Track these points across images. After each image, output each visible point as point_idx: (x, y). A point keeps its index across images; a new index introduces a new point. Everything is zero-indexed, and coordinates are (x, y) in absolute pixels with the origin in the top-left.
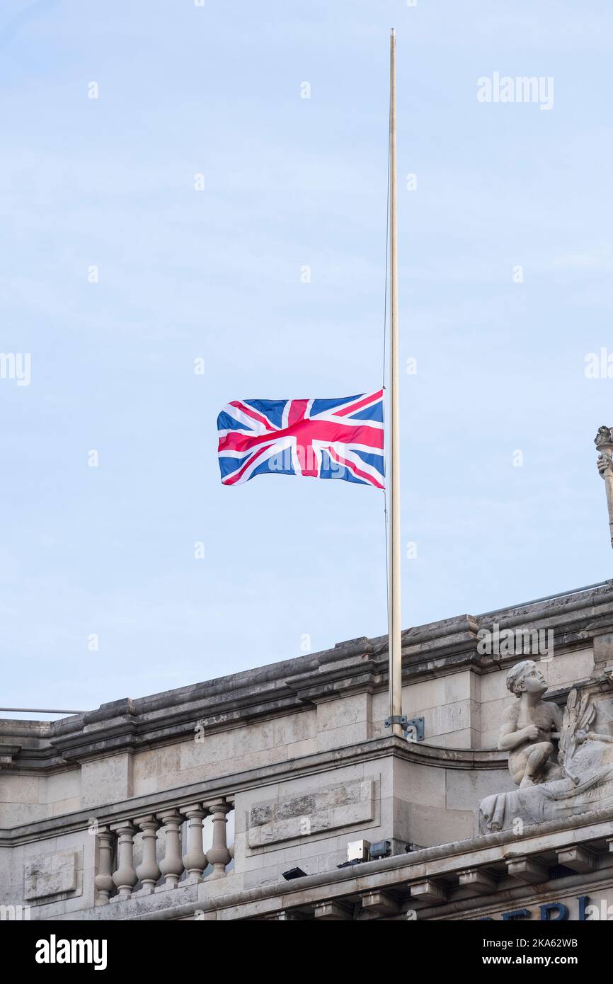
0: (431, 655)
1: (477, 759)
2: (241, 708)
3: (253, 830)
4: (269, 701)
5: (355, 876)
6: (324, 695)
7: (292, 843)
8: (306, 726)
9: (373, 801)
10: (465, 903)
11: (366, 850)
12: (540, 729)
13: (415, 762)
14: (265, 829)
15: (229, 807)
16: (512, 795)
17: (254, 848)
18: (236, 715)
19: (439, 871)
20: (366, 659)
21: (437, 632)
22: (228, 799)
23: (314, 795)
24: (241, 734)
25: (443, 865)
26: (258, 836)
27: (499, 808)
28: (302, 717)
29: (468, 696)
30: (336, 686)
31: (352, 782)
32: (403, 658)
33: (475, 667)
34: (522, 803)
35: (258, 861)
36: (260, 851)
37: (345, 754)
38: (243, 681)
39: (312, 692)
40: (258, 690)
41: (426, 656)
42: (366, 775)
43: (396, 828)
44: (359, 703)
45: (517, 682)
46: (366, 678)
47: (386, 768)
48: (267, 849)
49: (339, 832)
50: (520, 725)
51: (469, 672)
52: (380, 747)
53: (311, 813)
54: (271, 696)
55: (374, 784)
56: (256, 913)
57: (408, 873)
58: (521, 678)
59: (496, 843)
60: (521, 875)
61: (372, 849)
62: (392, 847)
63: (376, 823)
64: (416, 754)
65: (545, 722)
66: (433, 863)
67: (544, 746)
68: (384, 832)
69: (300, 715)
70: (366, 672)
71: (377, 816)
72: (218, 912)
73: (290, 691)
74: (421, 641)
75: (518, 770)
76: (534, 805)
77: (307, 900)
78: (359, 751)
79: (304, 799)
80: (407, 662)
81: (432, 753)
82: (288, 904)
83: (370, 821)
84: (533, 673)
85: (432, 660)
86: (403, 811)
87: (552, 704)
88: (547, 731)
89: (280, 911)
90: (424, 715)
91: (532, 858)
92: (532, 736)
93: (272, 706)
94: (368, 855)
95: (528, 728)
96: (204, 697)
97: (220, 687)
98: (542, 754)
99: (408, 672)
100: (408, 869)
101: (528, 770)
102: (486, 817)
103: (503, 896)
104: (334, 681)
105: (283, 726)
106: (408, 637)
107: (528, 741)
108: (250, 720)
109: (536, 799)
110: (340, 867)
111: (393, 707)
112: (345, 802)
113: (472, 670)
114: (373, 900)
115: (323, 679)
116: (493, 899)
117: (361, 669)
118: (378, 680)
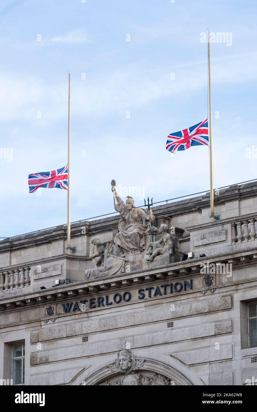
0: (77, 232)
1: (87, 258)
2: (35, 242)
3: (35, 276)
4: (41, 241)
5: (55, 289)
6: (53, 240)
7: (43, 279)
8: (50, 247)
9: (61, 270)
10: (81, 296)
11: (59, 282)
12: (99, 253)
13: (72, 260)
14: (37, 275)
15: (30, 269)
16: (92, 270)
17: (35, 280)
18: (34, 244)
19: (74, 289)
20: (63, 232)
21: (79, 225)
22: (29, 267)
23: (48, 268)
24: (35, 248)
25: (75, 288)
26: (35, 277)
27: (89, 273)
28: (49, 245)
29: (86, 242)
30: (56, 238)
31: (57, 265)
32: (71, 232)
33: (88, 235)
34: (94, 272)
35: (36, 283)
36: (36, 281)
37: (55, 258)
38: (36, 235)
39: (50, 240)
40: (39, 238)
41: (76, 232)
42: (60, 263)
43: (66, 277)
44: (62, 242)
45: (94, 242)
46: (62, 236)
47: (64, 262)
48: (38, 280)
49: (54, 277)
50: (94, 252)
51: (86, 236)
52: (63, 257)
53: (47, 272)
54: (42, 240)
55: (61, 265)
56: (34, 297)
57: (67, 289)
58: (94, 241)
59: (86, 283)
60: (92, 291)
61: (61, 282)
62: (65, 281)
63: (62, 275)
64: (72, 258)
65: (101, 251)
66: (73, 287)
67: (99, 258)
68: (64, 278)
69: (48, 244)
70: (63, 235)
71: (62, 273)
72: (26, 297)
73: (45, 239)
74: (76, 227)
75: (94, 263)
76: (96, 273)
77: (45, 295)
78: (58, 257)
79: (46, 268)
80: (72, 233)
81: (76, 257)
82: (41, 295)
83: (61, 275)
84: (98, 240)
85: (77, 233)
86: (69, 272)
87: (103, 246)
88: (101, 253)
89: (39, 297)
90: (76, 246)
91: (94, 287)
92: (97, 255)
93: (42, 242)
94: (60, 283)
95: (97, 253)
96: (27, 239)
97: (30, 236)
98: (99, 260)
99: (72, 235)
100: (67, 288)
101: (96, 264)
102: (86, 275)
103: (90, 294)
104: (55, 237)
105: (44, 247)
106: (73, 226)
107: (96, 256)
108: (37, 245)
109: (97, 271)
110: (53, 287)
111: (68, 245)
112: (55, 270)
113: (87, 235)
114: (60, 295)
115: (53, 237)
116: (87, 295)
117: (61, 234)
118: (65, 237)
